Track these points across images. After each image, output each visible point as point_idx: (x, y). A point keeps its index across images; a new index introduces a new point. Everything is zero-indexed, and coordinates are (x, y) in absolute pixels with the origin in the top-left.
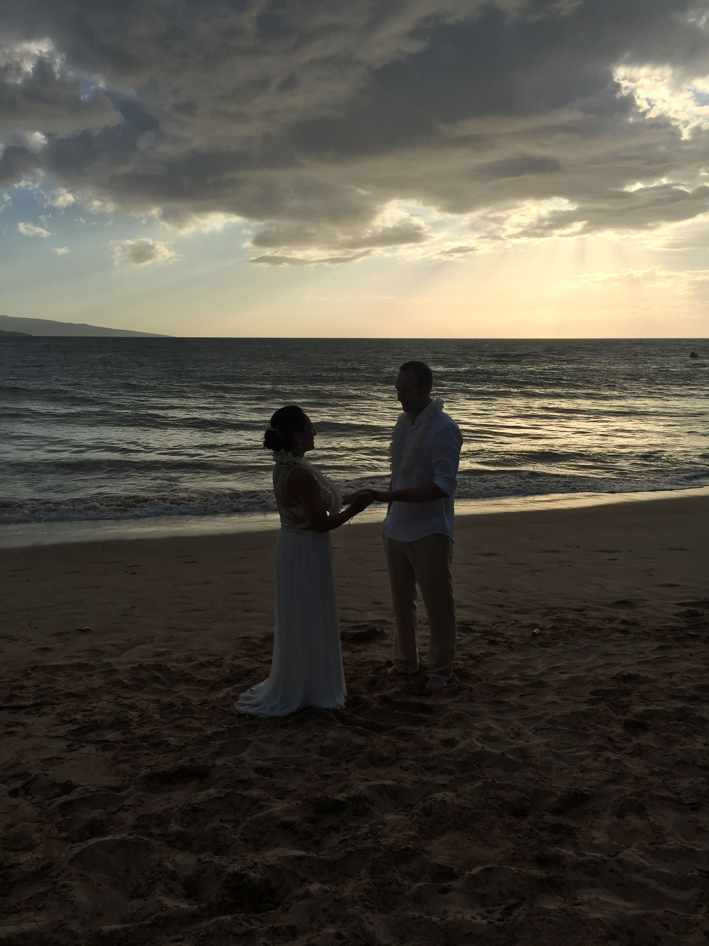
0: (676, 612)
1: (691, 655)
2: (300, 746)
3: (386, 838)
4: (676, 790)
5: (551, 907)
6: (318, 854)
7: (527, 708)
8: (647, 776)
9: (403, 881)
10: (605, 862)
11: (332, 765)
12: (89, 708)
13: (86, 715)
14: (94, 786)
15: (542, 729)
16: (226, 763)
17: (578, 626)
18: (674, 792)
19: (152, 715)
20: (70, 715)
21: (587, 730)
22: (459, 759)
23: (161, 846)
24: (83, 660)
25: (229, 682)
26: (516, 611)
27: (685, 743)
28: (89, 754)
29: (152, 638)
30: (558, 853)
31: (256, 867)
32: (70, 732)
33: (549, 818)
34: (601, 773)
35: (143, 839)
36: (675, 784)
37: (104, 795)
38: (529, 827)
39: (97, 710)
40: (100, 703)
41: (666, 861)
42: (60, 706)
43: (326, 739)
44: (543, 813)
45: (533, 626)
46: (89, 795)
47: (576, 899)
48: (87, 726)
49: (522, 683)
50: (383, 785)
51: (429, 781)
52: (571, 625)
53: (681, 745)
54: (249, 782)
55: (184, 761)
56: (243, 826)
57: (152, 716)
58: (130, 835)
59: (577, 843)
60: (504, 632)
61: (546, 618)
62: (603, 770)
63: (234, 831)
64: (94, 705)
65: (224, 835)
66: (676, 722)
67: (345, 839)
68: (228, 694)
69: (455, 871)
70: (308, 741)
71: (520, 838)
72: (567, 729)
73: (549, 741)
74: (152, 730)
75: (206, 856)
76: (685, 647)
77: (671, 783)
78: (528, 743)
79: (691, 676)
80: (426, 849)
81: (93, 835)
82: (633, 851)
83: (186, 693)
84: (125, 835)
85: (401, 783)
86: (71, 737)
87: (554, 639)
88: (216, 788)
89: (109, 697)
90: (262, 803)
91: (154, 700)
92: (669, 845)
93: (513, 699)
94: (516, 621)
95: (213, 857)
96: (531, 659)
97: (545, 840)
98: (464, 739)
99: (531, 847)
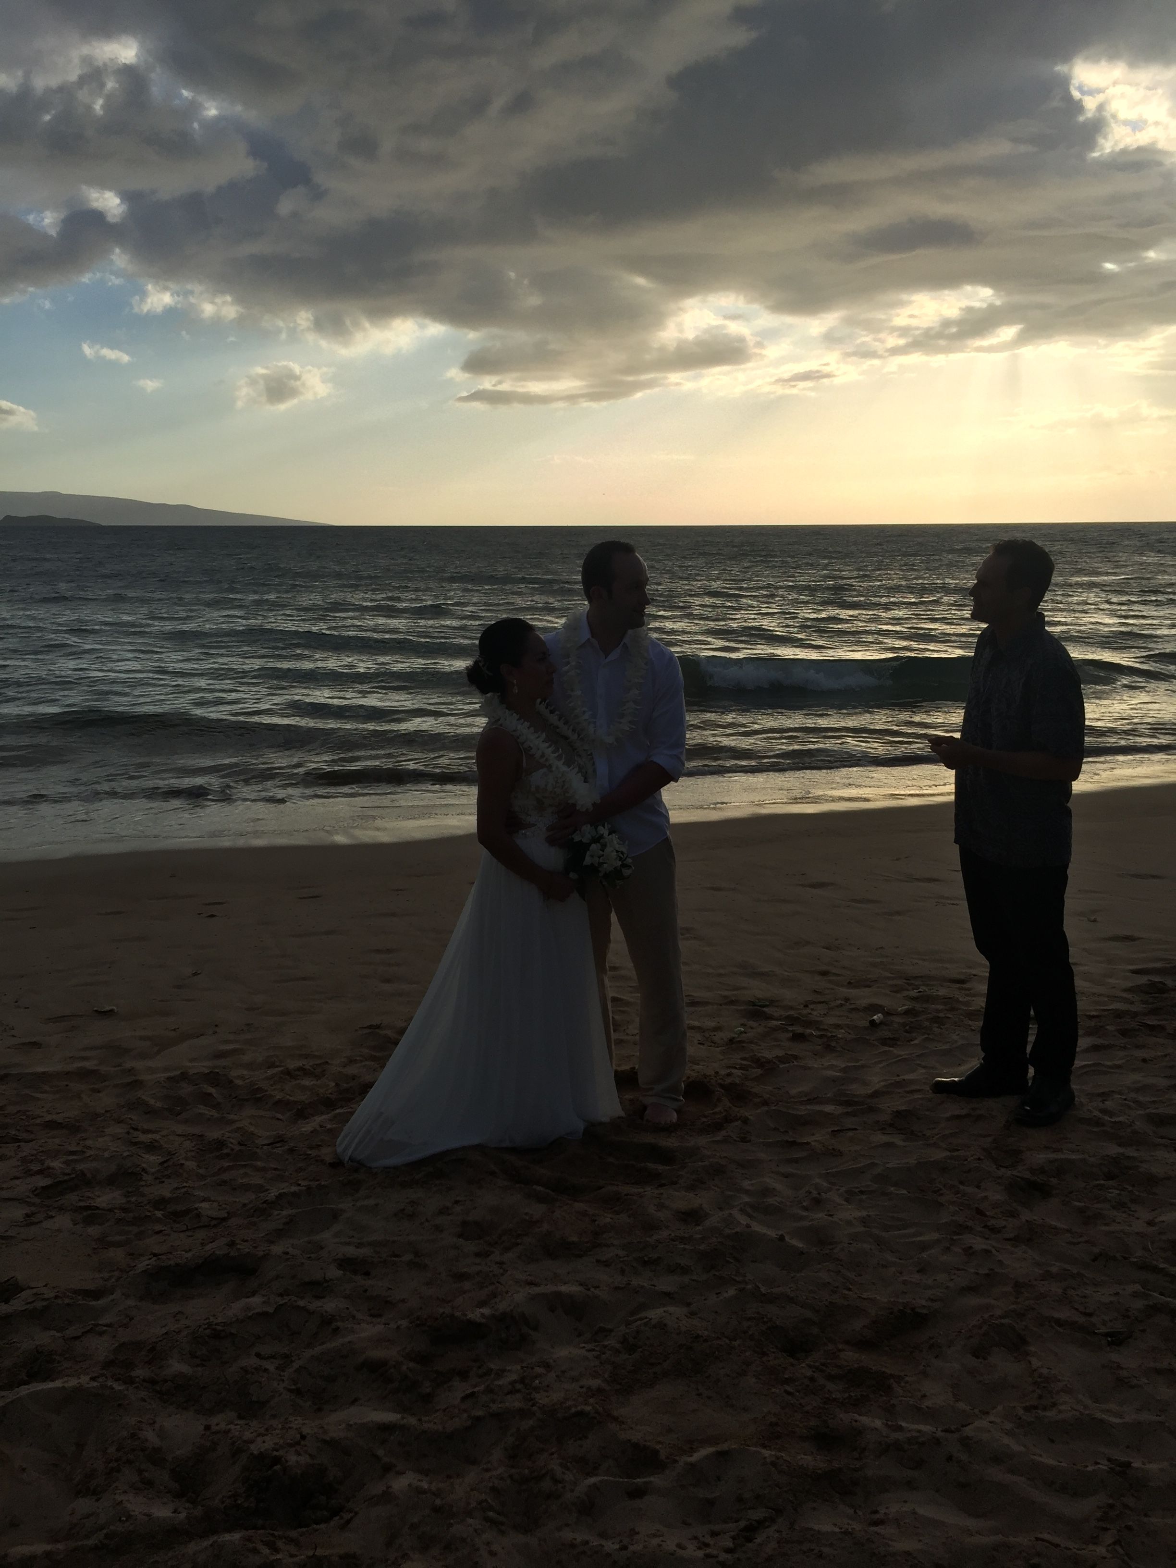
0: (1130, 984)
1: (1144, 1060)
2: (427, 1220)
3: (547, 1391)
4: (1086, 1308)
5: (827, 1528)
6: (420, 1420)
7: (841, 1154)
8: (1036, 1280)
9: (563, 1473)
10: (938, 1442)
11: (478, 1255)
12: (78, 1149)
13: (72, 1161)
14: (54, 1288)
15: (862, 1192)
16: (290, 1250)
17: (952, 1009)
18: (1081, 1313)
19: (182, 1162)
20: (42, 1160)
21: (942, 1194)
22: (702, 1247)
23: (144, 1400)
24: (88, 1065)
25: (329, 1104)
26: (849, 983)
27: (1114, 1221)
28: (59, 1231)
29: (216, 1026)
30: (854, 1423)
31: (303, 1443)
32: (35, 1190)
33: (850, 1357)
34: (955, 1274)
35: (113, 1388)
36: (1085, 1297)
37: (68, 1305)
38: (809, 1373)
39: (90, 1153)
40: (100, 1140)
41: (1052, 1441)
42: (30, 1144)
43: (475, 1208)
44: (840, 1346)
45: (874, 1008)
46: (39, 1305)
47: (876, 1512)
48: (65, 1181)
49: (840, 1110)
50: (558, 1294)
51: (643, 1287)
52: (940, 1007)
53: (1107, 1225)
54: (325, 1285)
55: (218, 1247)
56: (296, 1365)
57: (182, 1165)
58: (93, 1379)
59: (893, 1406)
60: (822, 1019)
61: (899, 995)
62: (958, 1269)
63: (280, 1375)
64: (89, 1143)
65: (260, 1383)
66: (1102, 1182)
67: (472, 1395)
68: (321, 1126)
69: (663, 1455)
70: (443, 1211)
71: (789, 1393)
72: (905, 1192)
73: (870, 1213)
74: (177, 1188)
75: (219, 1421)
76: (1138, 1047)
77: (1078, 1295)
78: (830, 1218)
79: (1141, 1098)
80: (615, 1413)
81: (33, 1376)
82: (990, 1422)
83: (251, 1124)
84: (84, 1379)
85: (592, 1289)
86: (37, 1200)
87: (907, 1032)
88: (264, 1296)
89: (119, 1130)
90: (339, 1324)
91: (194, 1135)
92: (1060, 1412)
93: (817, 1138)
94: (847, 1000)
95: (232, 1423)
96: (863, 1066)
97: (835, 1400)
98: (721, 1209)
99: (808, 1412)
